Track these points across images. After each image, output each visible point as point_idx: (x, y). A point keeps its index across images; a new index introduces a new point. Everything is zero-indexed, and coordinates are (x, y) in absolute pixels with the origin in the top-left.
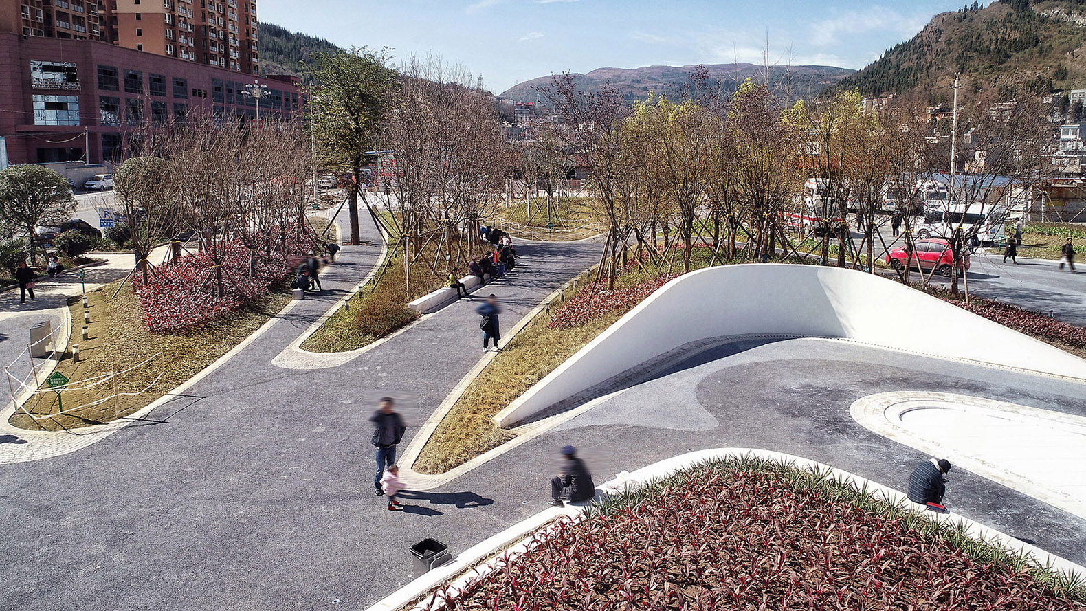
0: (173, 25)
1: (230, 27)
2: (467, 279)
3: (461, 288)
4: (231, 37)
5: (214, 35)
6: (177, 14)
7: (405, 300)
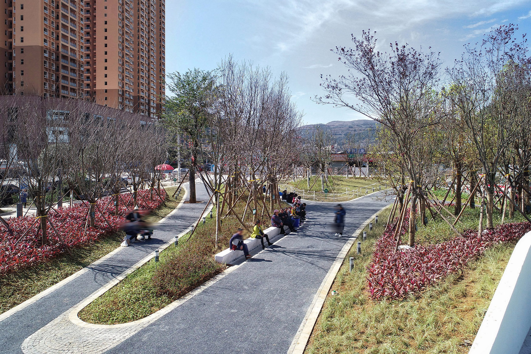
0: (123, 95)
1: (152, 97)
2: (270, 230)
3: (265, 239)
4: (152, 102)
5: (143, 101)
6: (125, 89)
7: (213, 250)
